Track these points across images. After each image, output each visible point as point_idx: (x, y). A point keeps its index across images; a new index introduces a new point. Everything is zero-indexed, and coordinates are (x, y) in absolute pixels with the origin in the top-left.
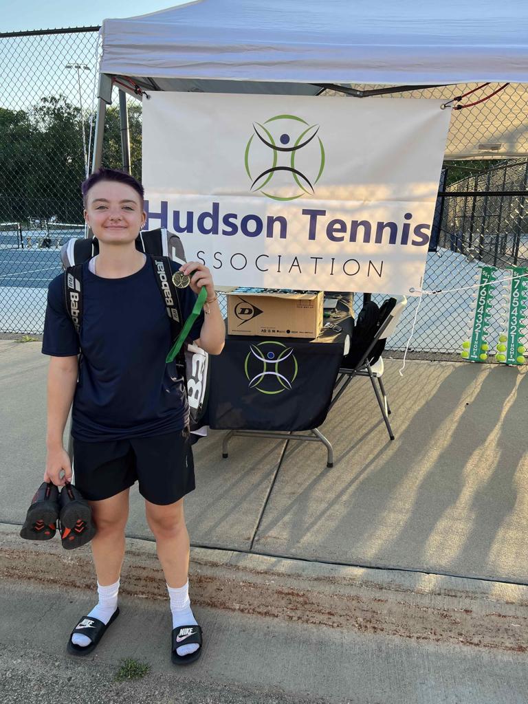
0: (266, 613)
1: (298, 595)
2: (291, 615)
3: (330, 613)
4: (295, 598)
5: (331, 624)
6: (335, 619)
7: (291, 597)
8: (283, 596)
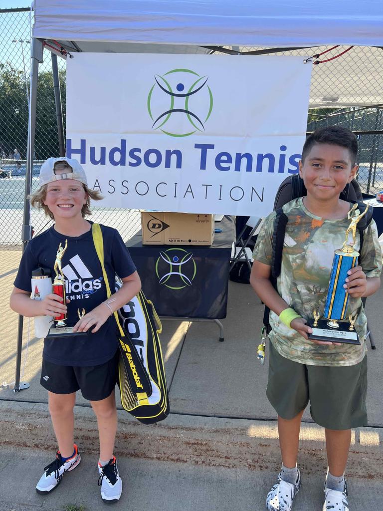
0: (177, 460)
1: (202, 444)
2: (197, 460)
3: (226, 457)
4: (199, 446)
5: (228, 465)
6: (230, 461)
7: (196, 446)
8: (190, 445)
